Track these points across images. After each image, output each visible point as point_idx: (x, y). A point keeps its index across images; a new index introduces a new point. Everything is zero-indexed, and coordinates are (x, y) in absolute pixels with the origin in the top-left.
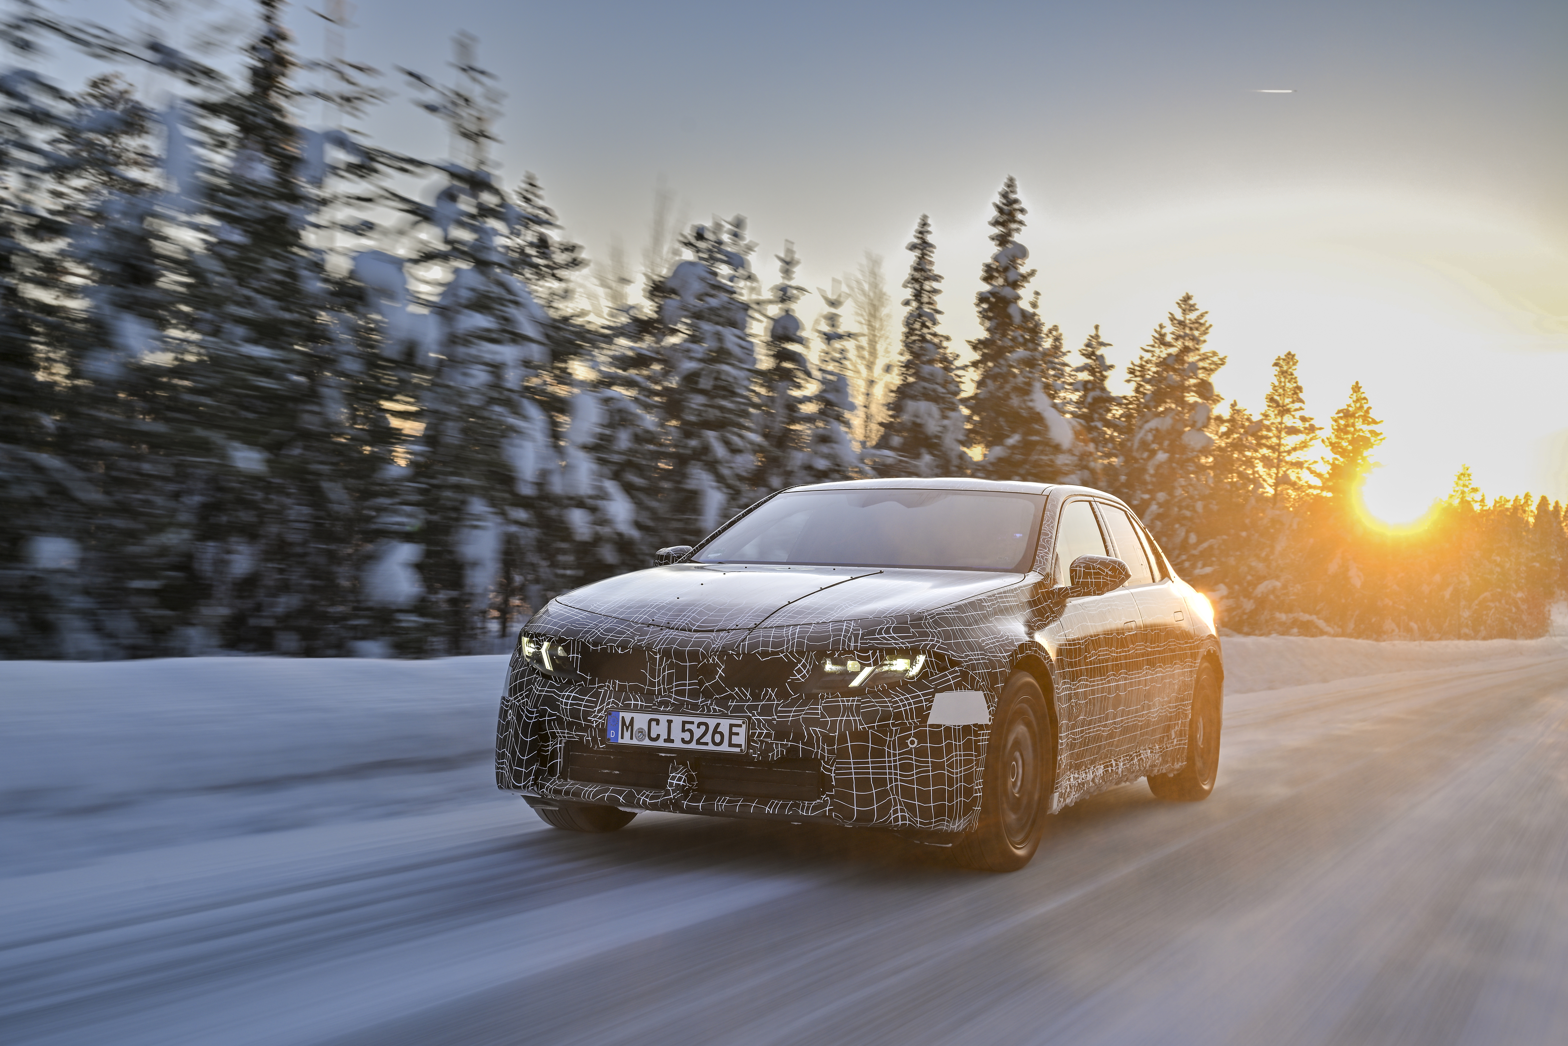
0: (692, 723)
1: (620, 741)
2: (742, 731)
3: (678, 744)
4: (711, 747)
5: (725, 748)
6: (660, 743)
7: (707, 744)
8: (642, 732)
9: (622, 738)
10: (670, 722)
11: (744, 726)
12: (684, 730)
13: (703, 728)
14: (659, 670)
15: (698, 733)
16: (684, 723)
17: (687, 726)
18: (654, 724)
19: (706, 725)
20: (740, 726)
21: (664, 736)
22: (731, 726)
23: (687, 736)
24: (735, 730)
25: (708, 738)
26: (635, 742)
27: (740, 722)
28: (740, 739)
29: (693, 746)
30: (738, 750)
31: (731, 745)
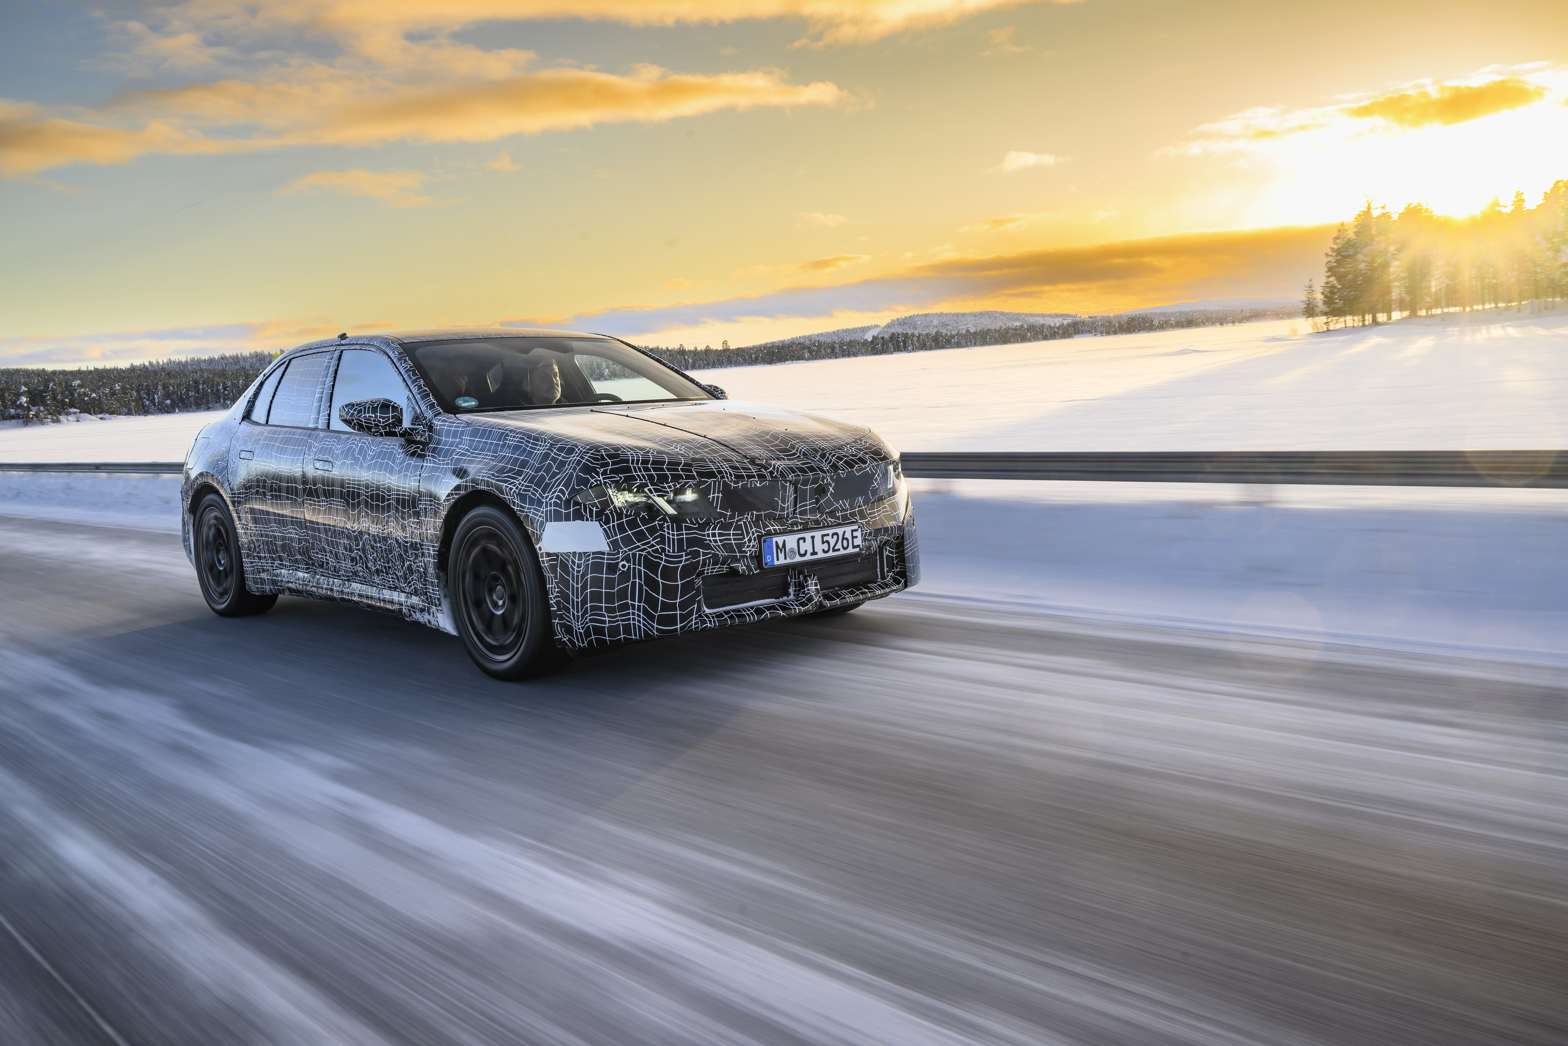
0: (828, 535)
1: (776, 563)
2: (858, 534)
3: (821, 555)
4: (842, 552)
5: (851, 550)
6: (808, 557)
7: (839, 550)
8: (793, 551)
9: (778, 560)
10: (813, 537)
11: (858, 530)
12: (823, 543)
13: (835, 537)
14: (788, 495)
15: (833, 541)
16: (823, 536)
17: (825, 538)
18: (801, 542)
19: (837, 534)
21: (810, 551)
22: (850, 531)
23: (825, 547)
24: (855, 534)
25: (839, 546)
26: (789, 561)
28: (858, 541)
29: (831, 554)
30: (857, 550)
31: (854, 547)
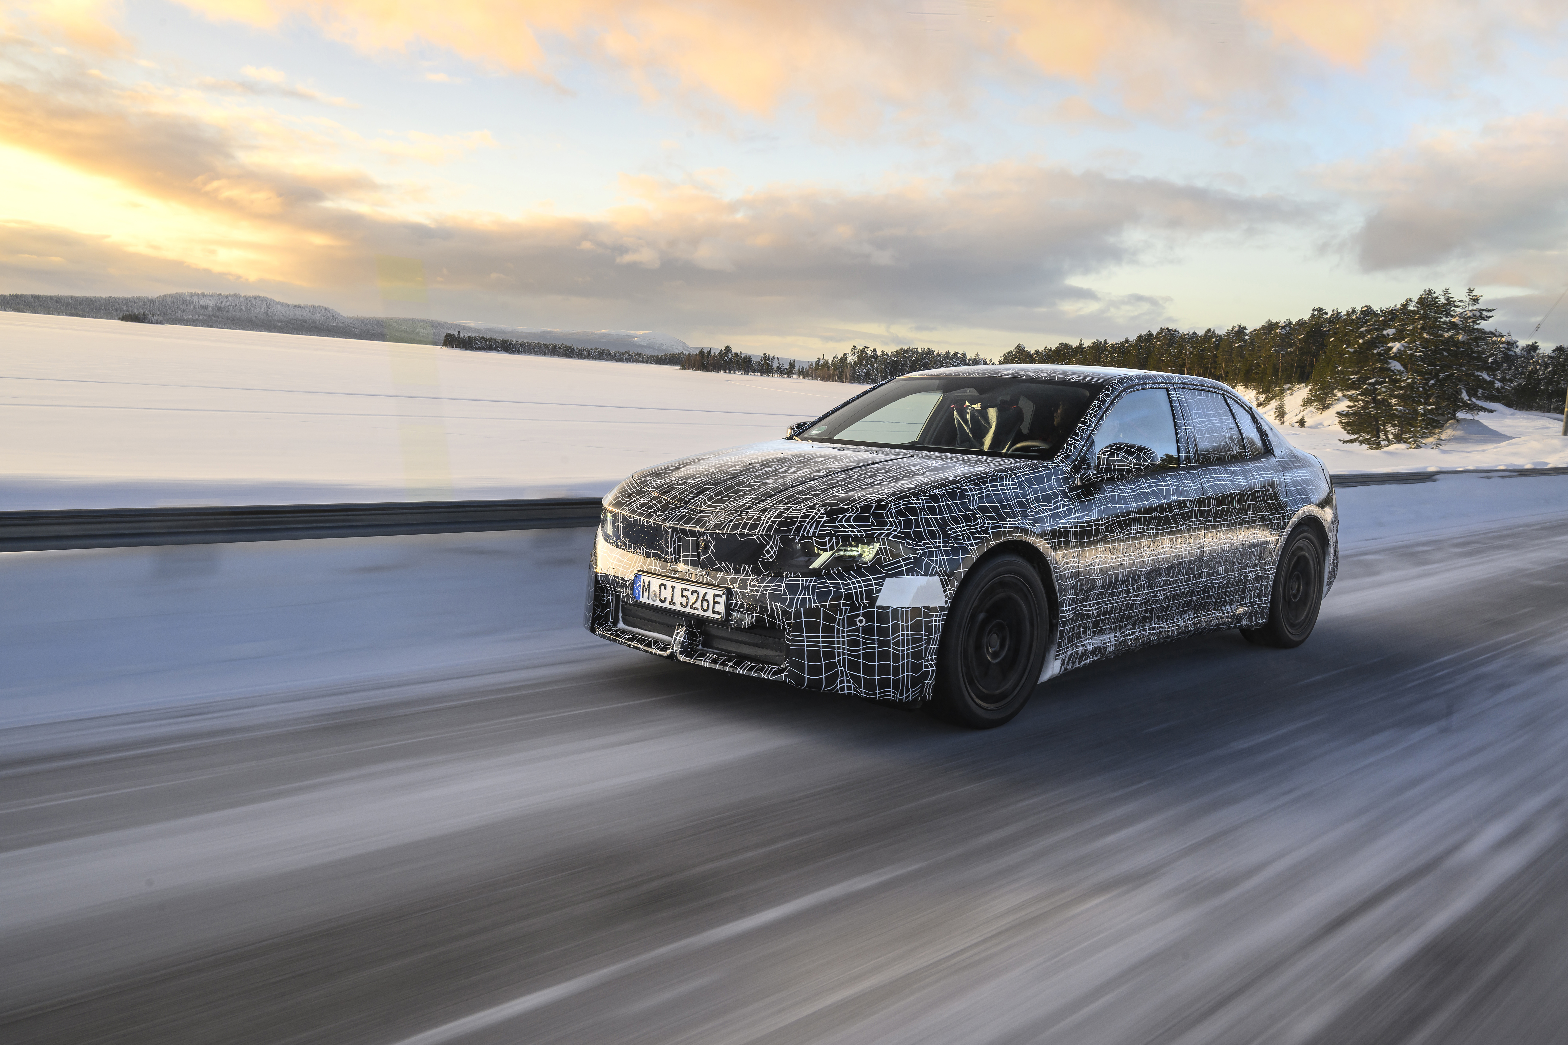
0: (688, 590)
1: (642, 600)
2: (722, 600)
3: (678, 607)
4: (700, 612)
5: (709, 614)
6: (666, 605)
7: (697, 609)
8: (655, 594)
9: (643, 597)
10: (673, 587)
11: (724, 596)
12: (682, 596)
13: (695, 595)
14: (671, 542)
15: (692, 598)
16: (683, 589)
17: (685, 593)
18: (663, 587)
19: (697, 592)
20: (720, 596)
21: (669, 599)
22: (715, 595)
23: (684, 601)
24: (717, 599)
25: (698, 605)
26: (650, 602)
27: (721, 593)
28: (721, 608)
29: (688, 610)
30: (718, 617)
31: (714, 612)
